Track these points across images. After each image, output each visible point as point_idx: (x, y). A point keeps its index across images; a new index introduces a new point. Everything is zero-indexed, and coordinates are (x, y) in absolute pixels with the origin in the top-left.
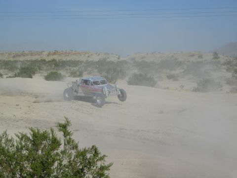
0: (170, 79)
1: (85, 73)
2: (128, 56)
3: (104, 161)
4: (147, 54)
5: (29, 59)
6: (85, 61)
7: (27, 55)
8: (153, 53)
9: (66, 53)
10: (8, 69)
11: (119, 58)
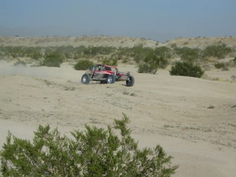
0: (219, 68)
1: (119, 61)
2: (167, 41)
3: (170, 163)
4: (190, 39)
5: (53, 46)
6: (117, 48)
7: (52, 41)
8: (197, 38)
9: (96, 38)
10: (31, 56)
11: (157, 44)
